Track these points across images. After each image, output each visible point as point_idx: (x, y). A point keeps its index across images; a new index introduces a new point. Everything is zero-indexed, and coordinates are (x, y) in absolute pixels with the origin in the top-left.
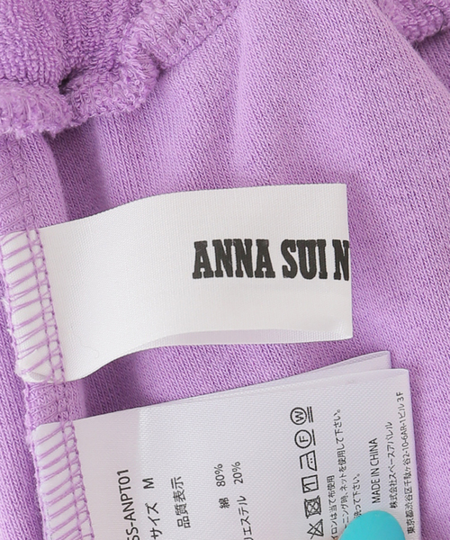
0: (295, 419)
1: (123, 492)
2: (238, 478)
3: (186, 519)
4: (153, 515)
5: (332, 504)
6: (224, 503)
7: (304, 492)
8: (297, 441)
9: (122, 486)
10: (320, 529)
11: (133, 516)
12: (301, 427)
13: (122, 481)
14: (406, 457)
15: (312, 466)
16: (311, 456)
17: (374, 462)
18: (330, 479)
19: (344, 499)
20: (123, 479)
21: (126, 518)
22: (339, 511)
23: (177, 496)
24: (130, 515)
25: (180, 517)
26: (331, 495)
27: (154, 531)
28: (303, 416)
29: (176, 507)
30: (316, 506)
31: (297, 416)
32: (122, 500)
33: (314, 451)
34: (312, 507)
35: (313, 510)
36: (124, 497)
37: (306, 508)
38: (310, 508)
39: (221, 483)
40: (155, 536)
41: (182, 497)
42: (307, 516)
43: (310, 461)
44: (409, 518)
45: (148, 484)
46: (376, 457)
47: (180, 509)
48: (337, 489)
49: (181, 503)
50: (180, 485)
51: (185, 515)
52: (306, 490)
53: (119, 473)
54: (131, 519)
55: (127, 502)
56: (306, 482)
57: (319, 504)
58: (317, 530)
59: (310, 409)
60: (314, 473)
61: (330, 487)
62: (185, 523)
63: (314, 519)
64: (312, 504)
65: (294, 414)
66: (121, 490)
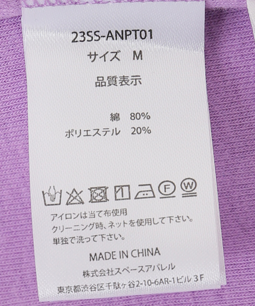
0: (186, 182)
1: (133, 33)
2: (136, 131)
3: (103, 84)
4: (109, 56)
5: (97, 214)
6: (115, 117)
7: (115, 187)
8: (165, 183)
9: (138, 33)
10: (75, 201)
11: (110, 39)
12: (178, 186)
13: (143, 33)
14: (136, 284)
15: (140, 195)
16: (150, 194)
17: (135, 253)
18: (124, 212)
19: (100, 226)
20: (145, 34)
21: (110, 32)
22: (88, 221)
23: (124, 80)
24: (112, 36)
25: (105, 80)
26: (106, 212)
27: (95, 55)
28: (189, 189)
29: (115, 77)
30: (99, 198)
31: (188, 183)
32: (126, 31)
33: (154, 197)
34: (99, 194)
35: (95, 195)
36: (128, 33)
37: (99, 188)
38: (98, 191)
39: (133, 116)
40: (90, 55)
41: (124, 83)
42: (90, 189)
43: (145, 193)
44: (73, 288)
45: (138, 55)
46: (141, 255)
47: (112, 80)
48: (112, 218)
49: (118, 82)
50: (134, 83)
51: (107, 84)
52: (117, 189)
53: (150, 31)
54: (108, 36)
55: (124, 35)
56: (126, 189)
57: (100, 201)
58: (75, 198)
59: (195, 195)
60: (133, 196)
61: (115, 212)
62: (100, 83)
63: (86, 196)
64: (102, 194)
65: (191, 181)
66: (136, 31)
